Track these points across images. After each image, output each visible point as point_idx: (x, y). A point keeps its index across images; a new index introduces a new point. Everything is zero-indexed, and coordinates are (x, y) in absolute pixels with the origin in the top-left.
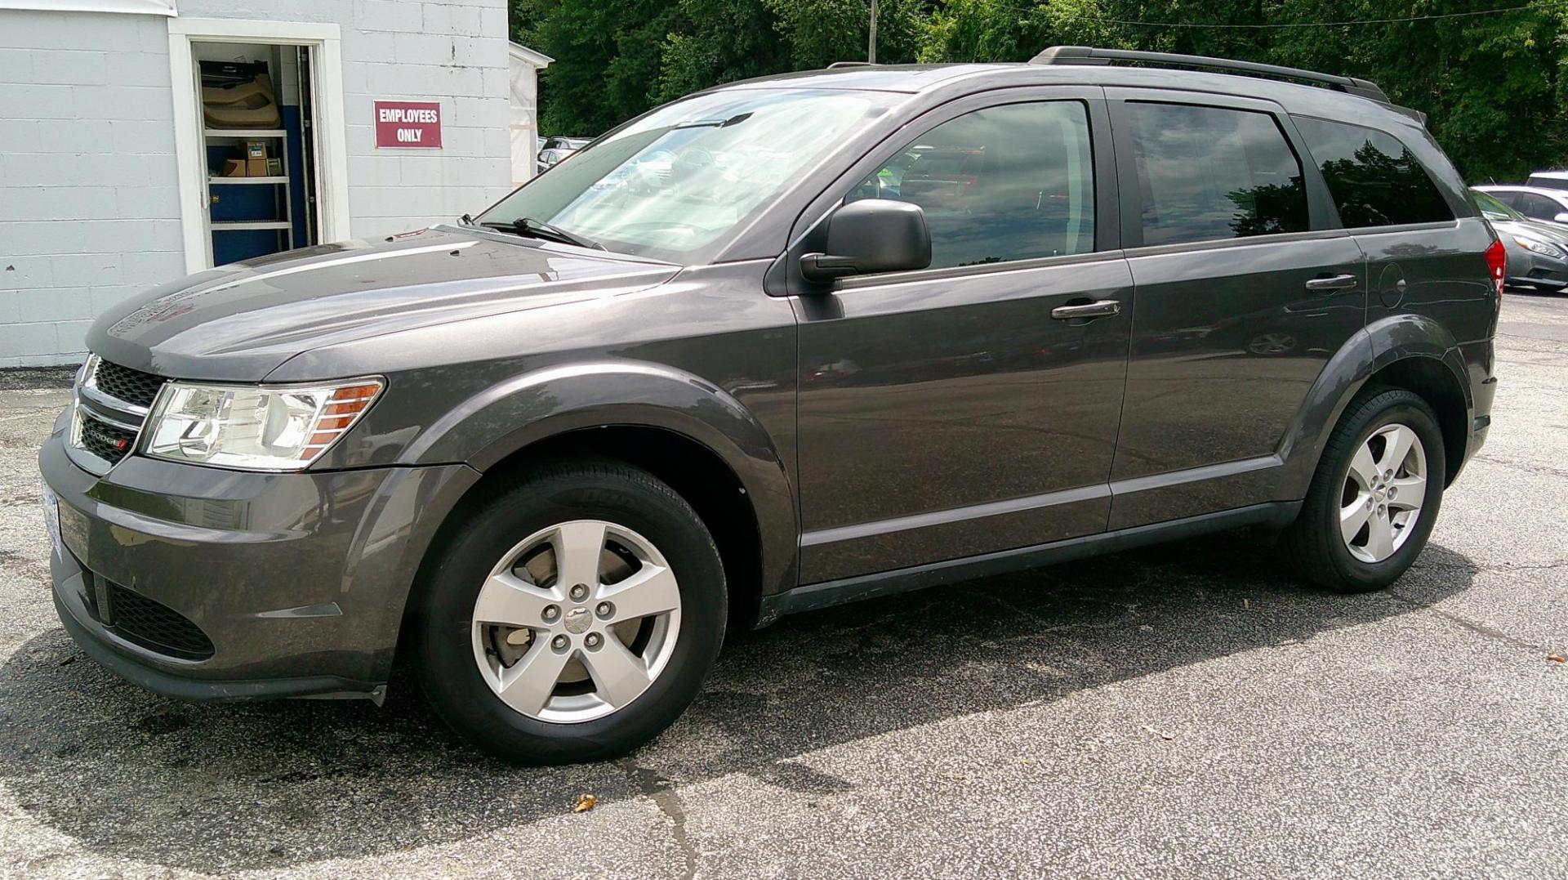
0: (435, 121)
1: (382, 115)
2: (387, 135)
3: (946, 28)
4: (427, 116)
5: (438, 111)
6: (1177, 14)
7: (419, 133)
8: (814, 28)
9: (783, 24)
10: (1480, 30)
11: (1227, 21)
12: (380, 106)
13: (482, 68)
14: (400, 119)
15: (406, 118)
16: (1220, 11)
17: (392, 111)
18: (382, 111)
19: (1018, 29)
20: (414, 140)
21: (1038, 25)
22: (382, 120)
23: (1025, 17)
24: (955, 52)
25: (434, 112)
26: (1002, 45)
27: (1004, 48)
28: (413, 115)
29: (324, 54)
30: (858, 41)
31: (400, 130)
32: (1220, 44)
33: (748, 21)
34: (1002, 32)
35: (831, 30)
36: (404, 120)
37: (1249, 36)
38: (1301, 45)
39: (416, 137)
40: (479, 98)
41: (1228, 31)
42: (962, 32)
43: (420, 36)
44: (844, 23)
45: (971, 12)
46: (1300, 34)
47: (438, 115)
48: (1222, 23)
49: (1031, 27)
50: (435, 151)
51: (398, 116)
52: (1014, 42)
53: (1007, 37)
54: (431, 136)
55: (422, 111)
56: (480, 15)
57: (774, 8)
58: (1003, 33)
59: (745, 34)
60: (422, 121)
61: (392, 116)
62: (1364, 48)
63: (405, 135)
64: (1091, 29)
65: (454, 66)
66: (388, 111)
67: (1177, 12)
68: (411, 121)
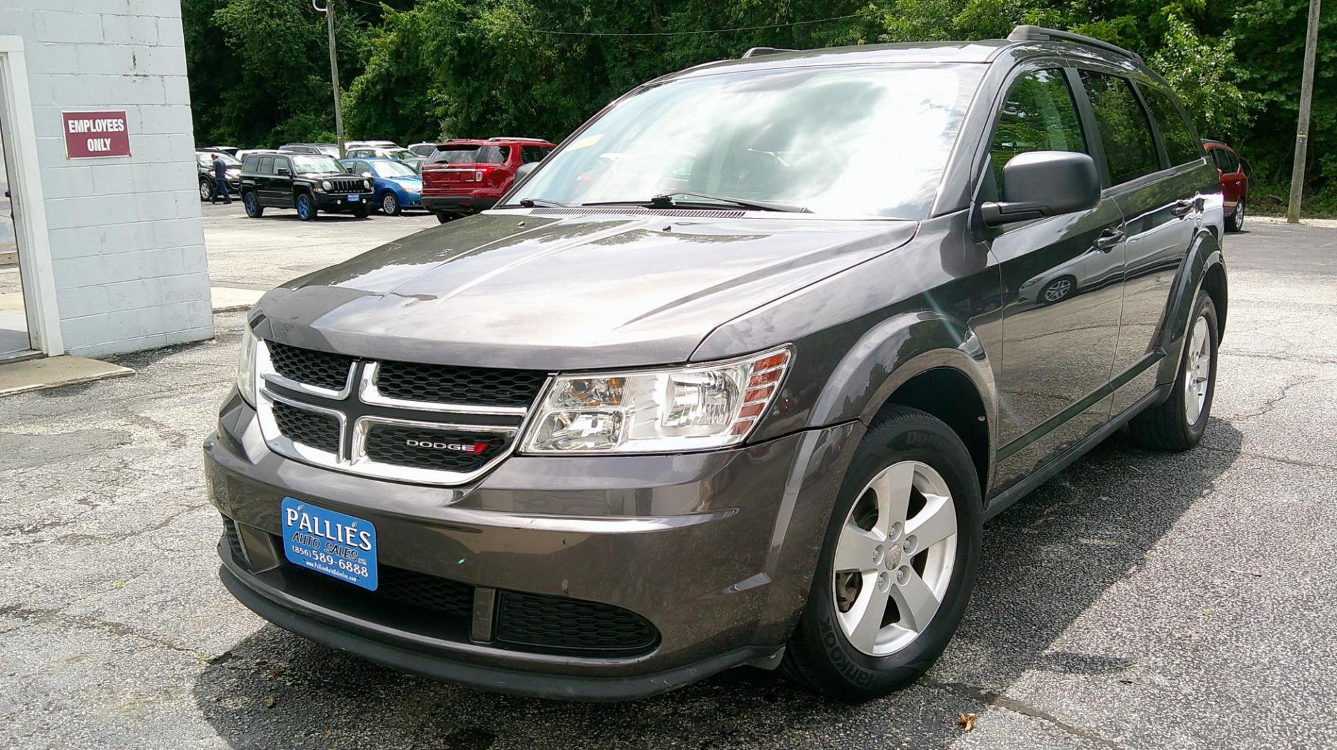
0: (122, 130)
1: (71, 126)
2: (77, 146)
3: (389, 41)
4: (114, 126)
5: (125, 121)
6: (590, 26)
7: (108, 142)
8: (262, 43)
9: (233, 40)
10: (824, 33)
11: (627, 31)
12: (68, 117)
13: (162, 76)
14: (89, 129)
15: (94, 127)
16: (620, 23)
17: (81, 121)
18: (70, 122)
19: (457, 41)
20: (104, 149)
21: (474, 38)
22: (71, 131)
23: (462, 30)
24: (399, 60)
25: (120, 120)
26: (445, 55)
27: (447, 58)
28: (101, 125)
29: (9, 67)
30: (304, 54)
31: (90, 140)
32: (624, 50)
33: (197, 37)
34: (443, 44)
35: (279, 44)
36: (93, 130)
37: (645, 43)
38: (689, 49)
39: (105, 146)
40: (162, 105)
41: (627, 39)
42: (403, 44)
43: (103, 47)
44: (289, 38)
45: (409, 27)
46: (688, 40)
47: (125, 124)
48: (623, 32)
49: (468, 39)
50: (124, 159)
51: (86, 127)
52: (456, 52)
53: (448, 48)
54: (120, 144)
55: (110, 121)
56: (157, 26)
57: (223, 25)
58: (445, 44)
59: (195, 48)
60: (110, 130)
61: (81, 126)
62: (739, 50)
63: (95, 145)
64: (520, 40)
65: (136, 75)
66: (76, 122)
67: (589, 24)
68: (100, 130)
